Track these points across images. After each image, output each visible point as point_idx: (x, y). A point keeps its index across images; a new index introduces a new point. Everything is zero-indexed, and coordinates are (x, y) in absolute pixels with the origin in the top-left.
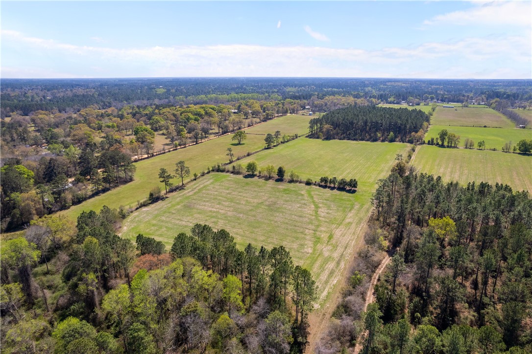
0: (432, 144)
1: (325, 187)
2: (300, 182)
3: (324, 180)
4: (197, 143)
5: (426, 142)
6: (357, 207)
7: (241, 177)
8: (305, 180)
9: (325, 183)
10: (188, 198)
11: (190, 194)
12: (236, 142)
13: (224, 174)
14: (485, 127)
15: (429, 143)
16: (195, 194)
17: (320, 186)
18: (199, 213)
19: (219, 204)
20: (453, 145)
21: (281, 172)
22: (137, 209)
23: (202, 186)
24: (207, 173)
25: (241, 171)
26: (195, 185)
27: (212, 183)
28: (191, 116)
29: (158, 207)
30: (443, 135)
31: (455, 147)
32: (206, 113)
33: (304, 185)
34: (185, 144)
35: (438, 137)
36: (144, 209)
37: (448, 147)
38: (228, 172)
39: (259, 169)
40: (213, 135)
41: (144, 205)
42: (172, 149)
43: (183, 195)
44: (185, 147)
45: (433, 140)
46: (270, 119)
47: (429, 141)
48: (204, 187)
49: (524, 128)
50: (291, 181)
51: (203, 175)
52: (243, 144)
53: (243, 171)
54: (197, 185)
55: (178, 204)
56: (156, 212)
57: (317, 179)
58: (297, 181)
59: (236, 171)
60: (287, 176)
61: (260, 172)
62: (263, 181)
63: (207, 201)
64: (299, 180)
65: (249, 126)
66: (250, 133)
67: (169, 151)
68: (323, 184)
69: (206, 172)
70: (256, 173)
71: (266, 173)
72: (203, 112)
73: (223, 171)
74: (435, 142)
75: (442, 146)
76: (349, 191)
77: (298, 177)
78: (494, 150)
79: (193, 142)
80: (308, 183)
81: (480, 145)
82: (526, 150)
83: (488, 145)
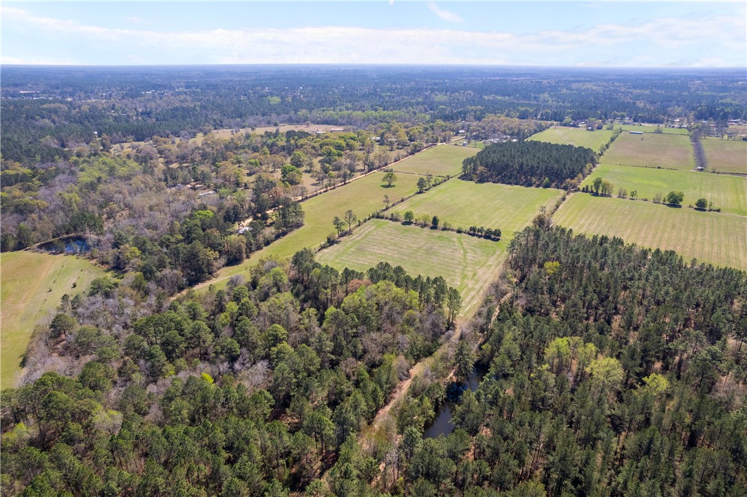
0: (586, 192)
1: (473, 235)
2: (452, 230)
3: (473, 229)
4: (345, 184)
5: (581, 189)
6: (498, 253)
7: (399, 223)
8: (457, 229)
9: (473, 232)
10: (358, 242)
11: (359, 238)
12: (386, 183)
13: (383, 220)
14: (659, 168)
15: (583, 191)
16: (363, 238)
17: (469, 234)
18: (371, 255)
19: (385, 247)
20: (607, 193)
21: (435, 221)
22: (319, 250)
23: (367, 232)
24: (369, 219)
25: (399, 218)
26: (360, 230)
27: (375, 229)
28: (334, 150)
29: (336, 249)
30: (598, 183)
31: (609, 196)
32: (348, 145)
33: (455, 233)
34: (334, 185)
35: (593, 184)
36: (325, 251)
37: (602, 195)
38: (387, 218)
39: (415, 217)
40: (359, 173)
41: (323, 247)
42: (322, 191)
43: (353, 239)
44: (334, 188)
45: (587, 187)
46: (419, 151)
47: (584, 189)
48: (369, 232)
49: (702, 170)
50: (444, 229)
51: (365, 221)
52: (394, 186)
53: (401, 219)
54: (362, 231)
55: (351, 247)
56: (336, 253)
57: (467, 228)
58: (449, 229)
59: (394, 218)
60: (440, 225)
61: (416, 220)
62: (420, 228)
63: (375, 245)
64: (451, 228)
65: (396, 161)
66: (399, 170)
67: (321, 193)
68: (472, 232)
69: (367, 217)
70: (413, 220)
71: (422, 221)
72: (344, 144)
73: (382, 218)
74: (589, 189)
75: (596, 194)
76: (494, 240)
77: (450, 225)
78: (646, 200)
79: (341, 182)
80: (459, 232)
81: (633, 194)
82: (674, 202)
83: (640, 195)
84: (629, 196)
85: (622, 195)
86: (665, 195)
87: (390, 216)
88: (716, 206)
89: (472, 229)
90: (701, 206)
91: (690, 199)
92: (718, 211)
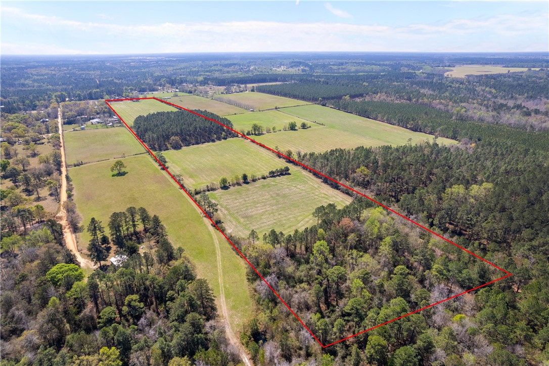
1: (275, 177)
2: (259, 179)
8: (261, 177)
9: (273, 174)
10: (230, 214)
11: (225, 211)
14: (235, 114)
16: (228, 210)
17: (271, 177)
20: (257, 133)
21: (245, 177)
25: (214, 187)
30: (254, 127)
31: (262, 134)
33: (262, 180)
36: (229, 231)
39: (229, 180)
43: (223, 214)
45: (249, 132)
49: (253, 111)
50: (254, 180)
53: (219, 186)
57: (267, 174)
58: (256, 180)
59: (210, 188)
60: (249, 179)
61: (231, 182)
64: (257, 178)
70: (227, 184)
71: (235, 182)
73: (200, 193)
74: (251, 133)
76: (286, 174)
77: (256, 176)
78: (280, 131)
80: (264, 178)
81: (274, 129)
82: (293, 127)
83: (277, 129)
84: (272, 131)
85: (268, 131)
86: (288, 126)
87: (206, 188)
88: (308, 126)
89: (270, 173)
90: (304, 126)
91: (299, 125)
92: (310, 127)
